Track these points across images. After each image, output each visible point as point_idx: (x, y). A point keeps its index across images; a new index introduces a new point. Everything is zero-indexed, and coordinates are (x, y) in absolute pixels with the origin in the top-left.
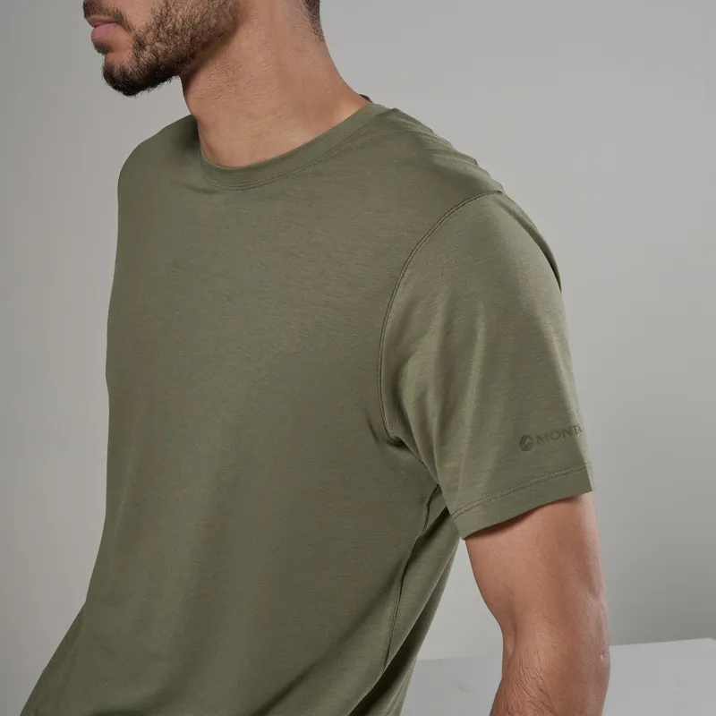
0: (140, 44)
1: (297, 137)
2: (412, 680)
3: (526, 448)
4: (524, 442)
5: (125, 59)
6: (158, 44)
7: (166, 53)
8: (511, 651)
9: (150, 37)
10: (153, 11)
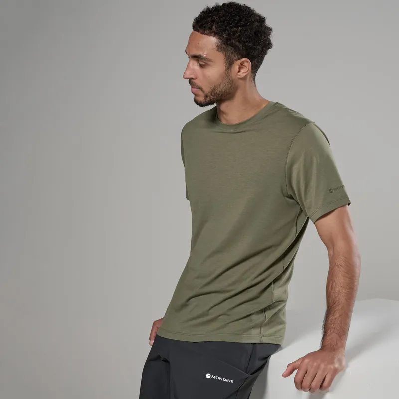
0: (206, 96)
1: (251, 114)
2: (294, 264)
3: (331, 192)
4: (331, 191)
5: (201, 99)
6: (212, 97)
7: (213, 99)
8: (332, 254)
9: (209, 94)
10: (211, 88)
